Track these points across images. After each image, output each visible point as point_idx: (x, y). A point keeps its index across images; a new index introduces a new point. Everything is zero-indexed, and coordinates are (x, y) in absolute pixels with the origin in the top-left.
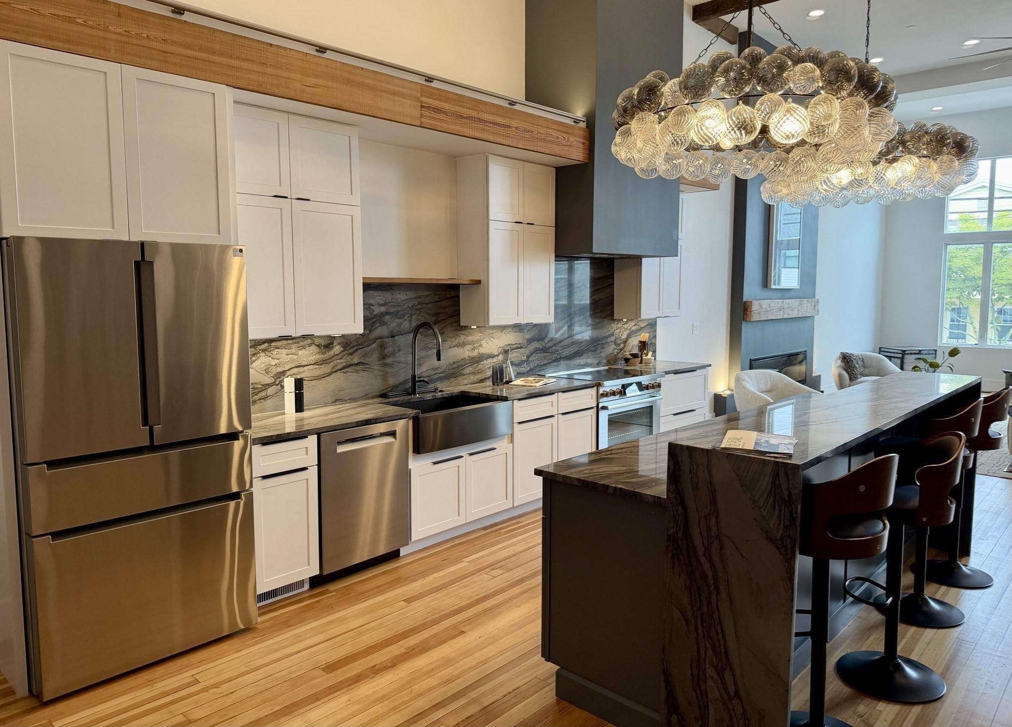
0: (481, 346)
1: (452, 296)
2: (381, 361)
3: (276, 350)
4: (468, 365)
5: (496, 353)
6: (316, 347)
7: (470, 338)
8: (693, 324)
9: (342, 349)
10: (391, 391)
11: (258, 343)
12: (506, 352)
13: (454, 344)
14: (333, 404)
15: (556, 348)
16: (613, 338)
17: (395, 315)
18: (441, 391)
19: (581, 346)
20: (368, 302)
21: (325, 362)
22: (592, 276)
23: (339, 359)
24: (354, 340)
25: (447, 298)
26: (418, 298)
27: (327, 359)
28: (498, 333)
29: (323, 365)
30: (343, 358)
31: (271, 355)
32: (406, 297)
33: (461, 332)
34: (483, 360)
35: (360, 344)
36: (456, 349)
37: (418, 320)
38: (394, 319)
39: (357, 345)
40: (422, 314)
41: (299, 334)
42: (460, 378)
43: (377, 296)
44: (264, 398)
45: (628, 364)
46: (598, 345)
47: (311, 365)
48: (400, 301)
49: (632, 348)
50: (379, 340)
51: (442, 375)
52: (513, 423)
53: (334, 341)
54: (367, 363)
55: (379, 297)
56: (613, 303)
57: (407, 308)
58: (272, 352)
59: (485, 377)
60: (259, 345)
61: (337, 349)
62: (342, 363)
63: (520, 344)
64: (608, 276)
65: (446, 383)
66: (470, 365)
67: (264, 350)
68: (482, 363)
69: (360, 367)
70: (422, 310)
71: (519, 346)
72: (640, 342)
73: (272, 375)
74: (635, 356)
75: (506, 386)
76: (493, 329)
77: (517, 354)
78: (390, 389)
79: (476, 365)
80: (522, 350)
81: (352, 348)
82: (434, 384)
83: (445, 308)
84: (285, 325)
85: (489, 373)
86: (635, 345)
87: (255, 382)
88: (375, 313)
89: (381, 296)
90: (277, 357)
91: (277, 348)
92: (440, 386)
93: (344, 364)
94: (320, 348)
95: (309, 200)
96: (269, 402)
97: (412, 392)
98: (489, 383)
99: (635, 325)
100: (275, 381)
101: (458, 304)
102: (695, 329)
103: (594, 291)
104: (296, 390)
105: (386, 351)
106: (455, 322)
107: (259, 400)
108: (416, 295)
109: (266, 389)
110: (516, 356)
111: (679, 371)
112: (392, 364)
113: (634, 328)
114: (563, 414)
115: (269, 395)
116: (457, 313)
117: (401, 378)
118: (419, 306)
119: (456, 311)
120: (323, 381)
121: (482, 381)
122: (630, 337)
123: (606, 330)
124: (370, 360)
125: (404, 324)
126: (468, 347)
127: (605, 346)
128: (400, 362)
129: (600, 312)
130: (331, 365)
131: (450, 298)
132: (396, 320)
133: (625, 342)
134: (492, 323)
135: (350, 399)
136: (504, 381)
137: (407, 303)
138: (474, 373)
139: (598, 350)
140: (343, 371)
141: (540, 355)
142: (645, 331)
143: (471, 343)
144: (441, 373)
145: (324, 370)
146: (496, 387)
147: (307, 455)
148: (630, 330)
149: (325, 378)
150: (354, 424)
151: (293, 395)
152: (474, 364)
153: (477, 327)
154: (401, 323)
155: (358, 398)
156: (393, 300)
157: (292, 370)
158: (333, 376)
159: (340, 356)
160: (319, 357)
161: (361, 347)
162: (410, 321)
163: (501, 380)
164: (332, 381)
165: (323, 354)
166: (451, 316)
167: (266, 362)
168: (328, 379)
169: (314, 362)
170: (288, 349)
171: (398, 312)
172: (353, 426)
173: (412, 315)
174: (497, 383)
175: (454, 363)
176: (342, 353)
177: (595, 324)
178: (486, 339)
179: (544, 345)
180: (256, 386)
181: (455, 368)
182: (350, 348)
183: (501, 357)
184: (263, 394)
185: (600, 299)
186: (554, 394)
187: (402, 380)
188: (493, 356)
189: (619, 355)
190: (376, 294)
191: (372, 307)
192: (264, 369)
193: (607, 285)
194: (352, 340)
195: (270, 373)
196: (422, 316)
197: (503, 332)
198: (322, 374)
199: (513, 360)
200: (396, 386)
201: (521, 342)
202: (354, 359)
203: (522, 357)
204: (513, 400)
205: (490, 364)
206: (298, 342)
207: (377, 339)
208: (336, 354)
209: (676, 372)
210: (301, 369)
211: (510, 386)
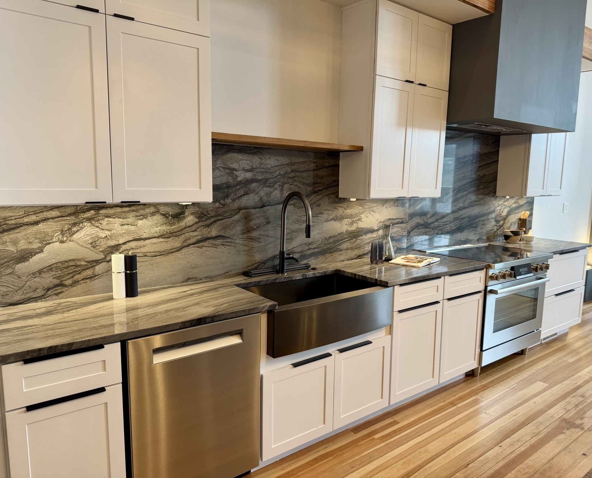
0: (360, 220)
1: (331, 164)
2: (246, 235)
3: (106, 219)
4: (345, 240)
5: (376, 228)
6: (162, 217)
7: (349, 211)
8: (564, 204)
9: (196, 220)
10: (256, 269)
11: (80, 210)
12: (387, 227)
13: (331, 217)
14: (184, 284)
15: (438, 224)
16: (493, 215)
17: (264, 183)
18: (313, 269)
19: (463, 222)
20: (231, 166)
21: (174, 234)
22: (479, 151)
23: (193, 232)
24: (212, 210)
25: (325, 167)
26: (291, 165)
27: (176, 230)
28: (379, 207)
29: (171, 238)
30: (198, 230)
31: (99, 225)
32: (277, 163)
33: (339, 205)
34: (362, 235)
35: (219, 215)
36: (333, 222)
37: (290, 189)
38: (263, 187)
39: (215, 216)
40: (296, 183)
41: (117, 200)
42: (336, 255)
43: (242, 160)
44: (91, 278)
45: (508, 241)
46: (479, 221)
47: (155, 237)
48: (270, 167)
49: (511, 225)
50: (244, 211)
51: (316, 250)
52: (393, 311)
53: (186, 210)
54: (228, 236)
55: (244, 161)
56: (496, 180)
57: (277, 176)
58: (100, 222)
59: (363, 253)
60: (82, 212)
61: (190, 219)
62: (196, 236)
63: (402, 219)
64: (494, 152)
65: (321, 258)
66: (347, 239)
67: (89, 220)
68: (361, 238)
69: (219, 242)
70: (296, 178)
71: (400, 221)
72: (520, 219)
73: (101, 250)
74: (516, 233)
75: (385, 263)
76: (374, 203)
77: (398, 229)
78: (256, 265)
79: (354, 240)
80: (403, 225)
81: (209, 219)
82: (308, 260)
83: (322, 177)
84: (97, 188)
85: (368, 248)
86: (514, 222)
87: (77, 258)
88: (239, 179)
89: (246, 160)
90: (107, 227)
91: (107, 217)
92: (313, 262)
93: (199, 237)
94: (167, 218)
95: (132, 19)
96: (96, 283)
97: (280, 269)
98: (367, 259)
99: (515, 203)
100: (106, 256)
101: (337, 174)
102: (565, 208)
103: (479, 167)
104: (126, 269)
105: (252, 224)
106: (333, 194)
107: (83, 279)
108: (289, 162)
109: (92, 267)
110: (397, 231)
111: (565, 252)
112: (260, 238)
113: (514, 206)
114: (449, 299)
115: (96, 273)
116: (335, 184)
117: (270, 254)
118: (293, 174)
119: (335, 181)
120: (171, 257)
121: (360, 257)
122: (510, 215)
123: (487, 207)
124: (232, 233)
125: (274, 194)
126: (346, 221)
127: (486, 222)
128: (268, 236)
129: (483, 188)
130: (182, 238)
131: (328, 167)
132: (265, 189)
133: (505, 219)
134: (373, 195)
135: (206, 278)
136: (384, 259)
137: (279, 170)
138: (352, 249)
139: (479, 227)
140: (197, 245)
141: (421, 230)
142: (524, 209)
143: (351, 216)
144: (315, 248)
145: (173, 244)
146: (374, 265)
147: (105, 370)
148: (510, 207)
149: (174, 254)
150: (179, 325)
151: (123, 276)
152: (352, 239)
153: (357, 200)
154: (271, 193)
155: (216, 276)
156: (262, 166)
157: (128, 244)
158: (184, 251)
159: (194, 228)
160: (166, 228)
161: (220, 218)
162: (282, 190)
163: (381, 258)
164: (182, 257)
165: (171, 225)
166: (329, 187)
167: (92, 234)
168: (178, 254)
169: (159, 234)
170: (124, 218)
171: (266, 180)
172: (178, 328)
173: (284, 184)
174: (376, 260)
175: (330, 237)
176: (196, 225)
177: (478, 200)
178: (366, 213)
179: (426, 221)
180: (78, 263)
181: (330, 243)
182: (207, 219)
183: (381, 232)
184: (89, 272)
185: (484, 175)
186: (440, 277)
187: (271, 256)
188: (372, 231)
189: (499, 232)
190: (241, 157)
191: (235, 172)
192: (90, 242)
193: (491, 161)
194: (209, 209)
195: (98, 247)
196: (296, 185)
197: (385, 206)
198: (169, 248)
199: (393, 235)
200: (264, 263)
201: (403, 217)
202: (211, 231)
203: (403, 233)
204: (394, 286)
205: (369, 239)
206: (137, 209)
207: (240, 209)
208: (188, 225)
209: (562, 253)
210: (141, 243)
211: (390, 264)
